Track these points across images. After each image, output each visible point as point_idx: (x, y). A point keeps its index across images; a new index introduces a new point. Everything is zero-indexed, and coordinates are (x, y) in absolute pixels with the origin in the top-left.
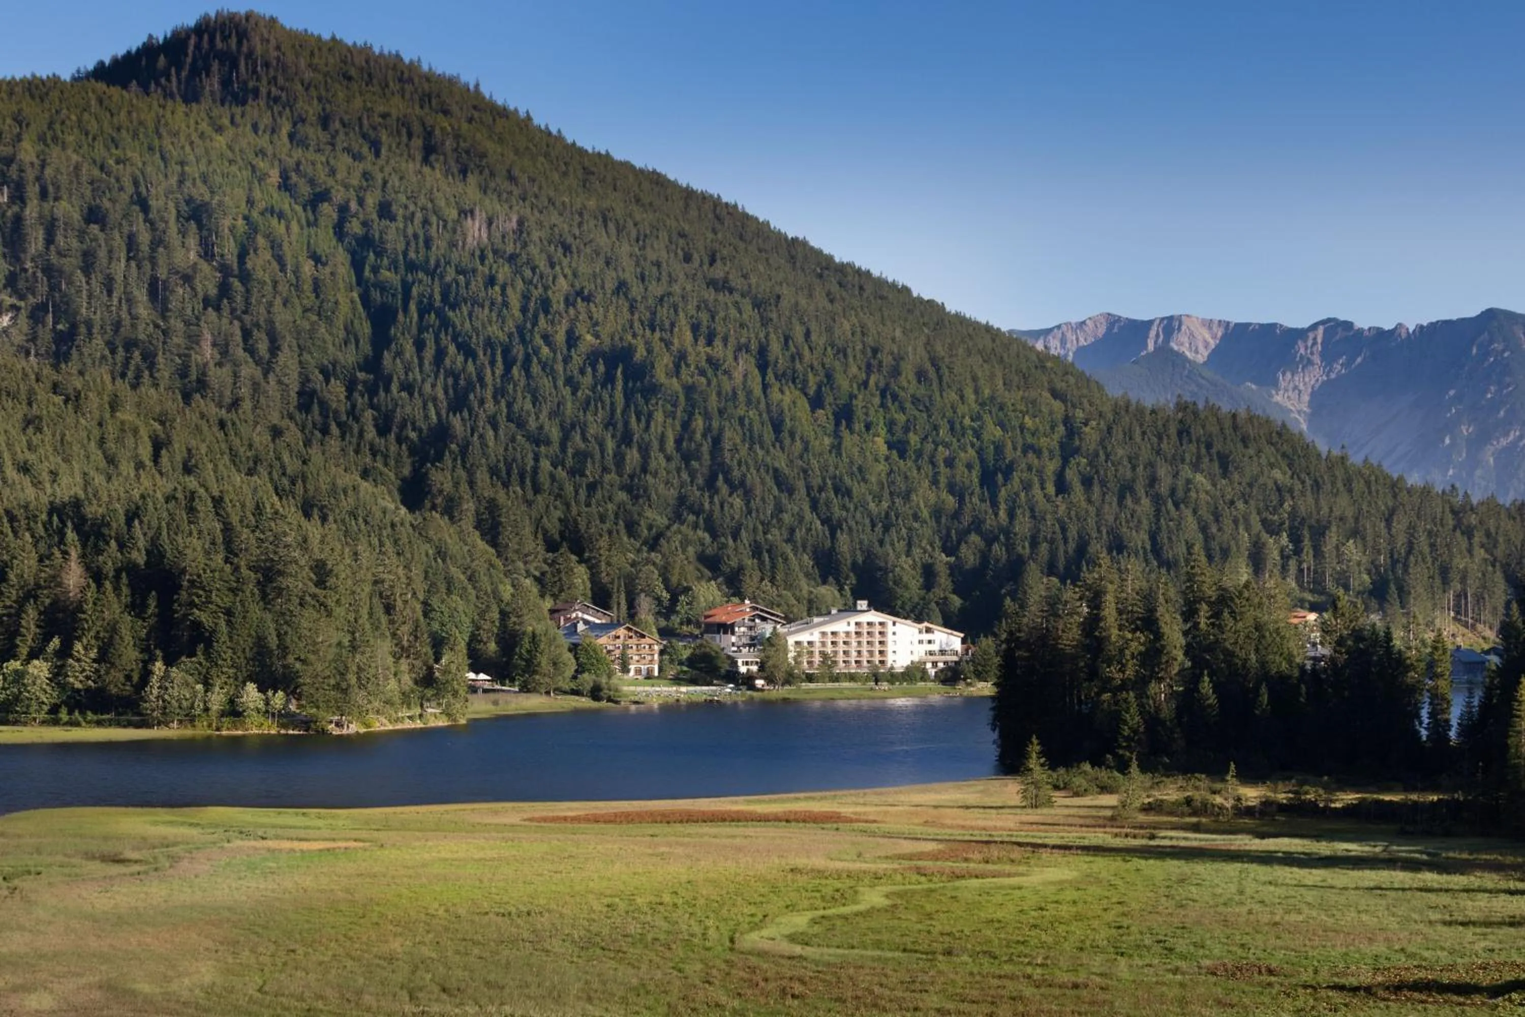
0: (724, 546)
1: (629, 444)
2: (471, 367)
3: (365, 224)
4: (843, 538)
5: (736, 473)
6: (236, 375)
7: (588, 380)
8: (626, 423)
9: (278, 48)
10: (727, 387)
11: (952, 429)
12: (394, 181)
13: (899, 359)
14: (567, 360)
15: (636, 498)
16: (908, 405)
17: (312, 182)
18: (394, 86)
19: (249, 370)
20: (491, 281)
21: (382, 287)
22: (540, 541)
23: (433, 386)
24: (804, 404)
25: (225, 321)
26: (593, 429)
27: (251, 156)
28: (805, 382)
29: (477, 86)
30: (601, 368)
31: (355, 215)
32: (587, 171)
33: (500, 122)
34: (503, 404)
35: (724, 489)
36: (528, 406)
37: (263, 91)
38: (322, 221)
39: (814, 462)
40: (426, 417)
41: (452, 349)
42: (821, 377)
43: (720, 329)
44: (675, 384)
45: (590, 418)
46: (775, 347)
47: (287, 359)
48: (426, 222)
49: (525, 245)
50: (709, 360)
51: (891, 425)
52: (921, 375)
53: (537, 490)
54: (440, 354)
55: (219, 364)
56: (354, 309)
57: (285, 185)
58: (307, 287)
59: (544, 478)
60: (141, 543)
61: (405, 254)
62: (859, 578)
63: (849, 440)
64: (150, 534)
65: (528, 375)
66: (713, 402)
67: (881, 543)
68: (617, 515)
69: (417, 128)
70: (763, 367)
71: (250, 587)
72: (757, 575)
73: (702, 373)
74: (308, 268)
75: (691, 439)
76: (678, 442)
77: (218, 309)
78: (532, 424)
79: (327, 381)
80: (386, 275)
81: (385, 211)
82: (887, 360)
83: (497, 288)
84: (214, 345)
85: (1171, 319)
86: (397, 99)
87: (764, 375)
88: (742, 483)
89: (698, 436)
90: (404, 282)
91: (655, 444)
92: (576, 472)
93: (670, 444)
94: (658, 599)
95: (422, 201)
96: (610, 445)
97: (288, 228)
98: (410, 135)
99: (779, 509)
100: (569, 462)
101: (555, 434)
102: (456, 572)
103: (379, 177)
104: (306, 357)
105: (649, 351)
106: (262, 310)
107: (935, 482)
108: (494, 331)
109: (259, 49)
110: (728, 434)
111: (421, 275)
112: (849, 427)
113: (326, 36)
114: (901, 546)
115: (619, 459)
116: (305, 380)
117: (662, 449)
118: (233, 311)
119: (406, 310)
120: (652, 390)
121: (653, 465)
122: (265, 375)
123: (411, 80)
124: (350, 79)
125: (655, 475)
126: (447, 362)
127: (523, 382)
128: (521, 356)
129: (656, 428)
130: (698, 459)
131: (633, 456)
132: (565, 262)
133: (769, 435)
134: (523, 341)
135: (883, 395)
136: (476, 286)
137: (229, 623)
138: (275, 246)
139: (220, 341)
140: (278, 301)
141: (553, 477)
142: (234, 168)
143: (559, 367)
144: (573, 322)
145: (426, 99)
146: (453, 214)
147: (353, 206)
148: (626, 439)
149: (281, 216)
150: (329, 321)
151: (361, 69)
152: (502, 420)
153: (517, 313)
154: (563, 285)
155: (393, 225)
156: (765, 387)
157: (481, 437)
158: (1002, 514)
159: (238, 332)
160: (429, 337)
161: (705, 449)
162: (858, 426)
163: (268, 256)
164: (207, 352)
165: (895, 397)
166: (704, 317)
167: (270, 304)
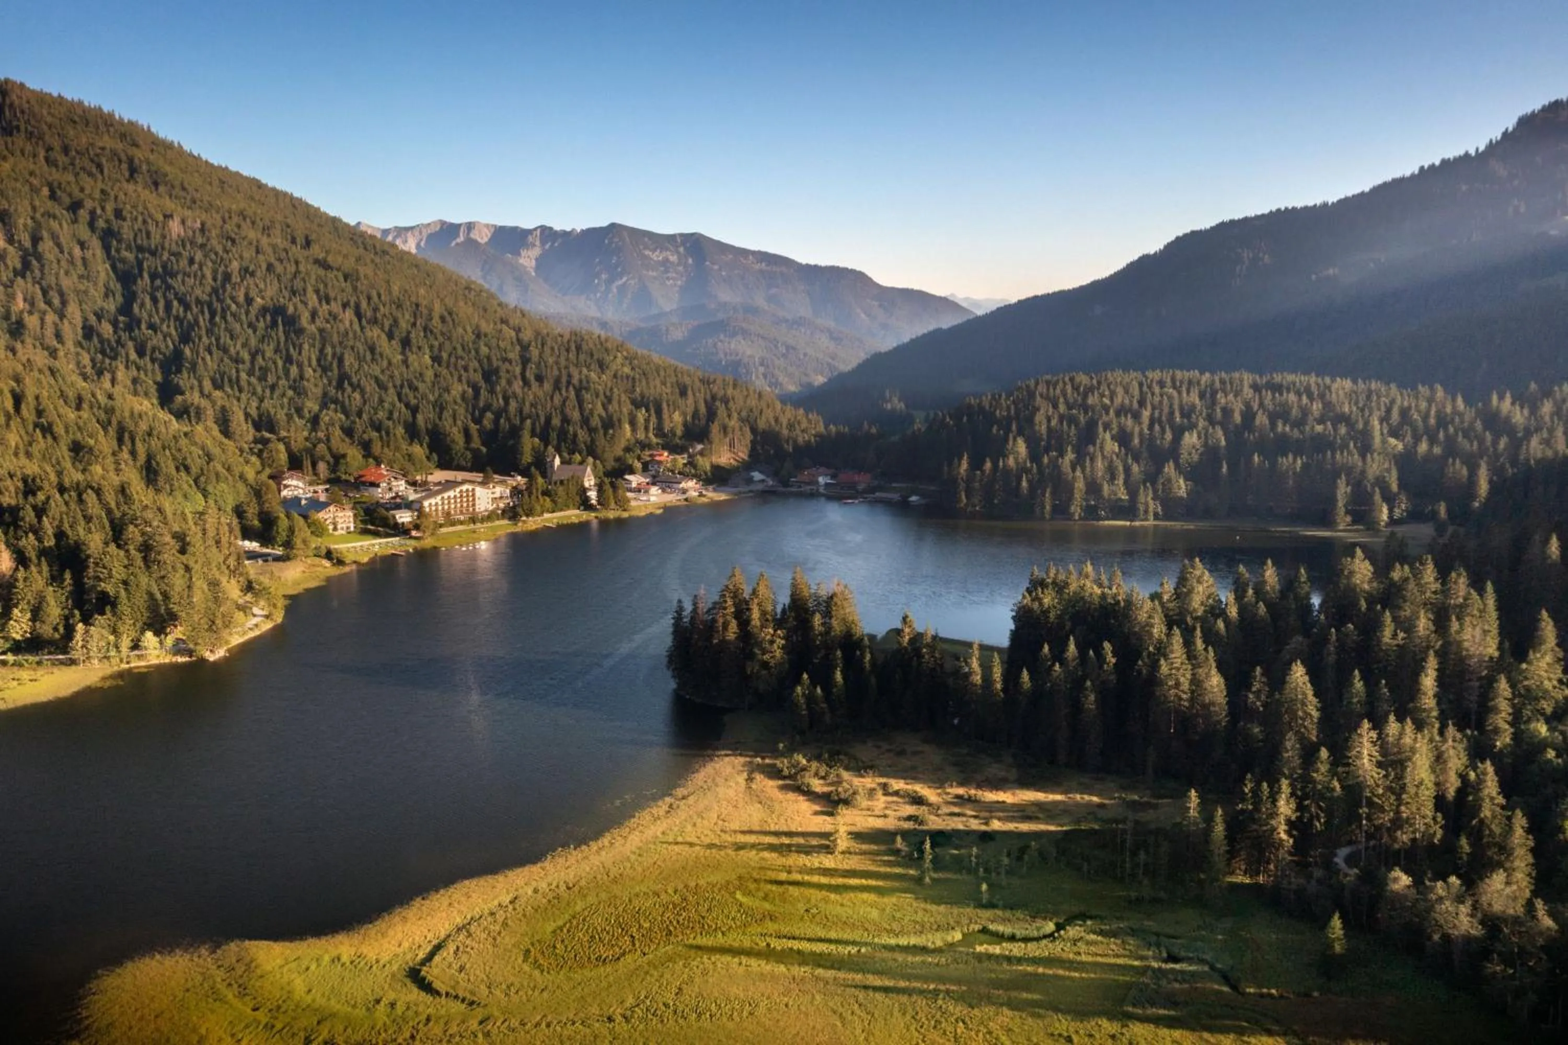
0: (354, 422)
1: (291, 363)
2: (189, 316)
3: (107, 221)
4: (420, 417)
5: (355, 380)
6: (42, 320)
7: (261, 324)
8: (287, 350)
9: (28, 102)
10: (342, 329)
11: (463, 349)
12: (122, 196)
13: (431, 311)
14: (247, 313)
15: (299, 394)
16: (438, 336)
17: (70, 195)
18: (102, 128)
19: (51, 318)
20: (191, 261)
21: (123, 261)
22: (250, 425)
23: (168, 326)
24: (384, 336)
25: (29, 285)
26: (269, 354)
27: (28, 177)
28: (383, 325)
29: (149, 127)
30: (268, 318)
31: (101, 217)
32: (222, 182)
33: (169, 152)
34: (213, 339)
35: (349, 389)
36: (228, 341)
37: (22, 128)
38: (81, 220)
39: (396, 373)
40: (167, 347)
41: (175, 303)
42: (391, 321)
43: (332, 295)
44: (312, 328)
45: (266, 348)
46: (364, 305)
47: (73, 310)
48: (145, 222)
49: (208, 240)
50: (330, 313)
51: (431, 347)
52: (443, 319)
53: (240, 391)
54: (168, 307)
55: (30, 313)
56: (108, 274)
57: (53, 196)
58: (79, 263)
59: (243, 383)
60: (50, 532)
61: (135, 240)
62: (430, 438)
63: (412, 358)
64: (56, 523)
65: (226, 322)
66: (335, 339)
67: (440, 419)
68: (289, 404)
69: (124, 158)
70: (359, 315)
71: (139, 562)
72: (380, 444)
73: (328, 322)
74: (77, 251)
75: (325, 360)
76: (319, 360)
77: (24, 277)
78: (232, 351)
79: (100, 322)
80: (126, 254)
81: (118, 214)
82: (425, 312)
83: (196, 266)
84: (25, 300)
85: (470, 223)
86: (106, 137)
87: (360, 320)
88: (359, 386)
89: (329, 358)
90: (137, 257)
91: (306, 363)
92: (262, 379)
93: (314, 363)
94: (328, 463)
95: (140, 209)
96: (280, 363)
97: (60, 225)
98: (120, 161)
99: (381, 401)
100: (257, 373)
101: (246, 356)
102: (219, 468)
103: (112, 194)
104: (84, 306)
105: (296, 309)
106: (53, 279)
107: (460, 380)
108: (198, 292)
109: (17, 102)
110: (346, 356)
111: (147, 255)
112: (410, 350)
113: (55, 94)
114: (450, 420)
115: (287, 373)
116: (85, 320)
117: (310, 365)
118: (34, 278)
119: (141, 276)
120: (300, 331)
121: (307, 376)
122: (61, 319)
123: (112, 125)
124: (75, 122)
125: (308, 380)
126: (174, 312)
127: (223, 326)
128: (219, 309)
129: (305, 353)
130: (331, 371)
131: (294, 370)
132: (234, 250)
133: (369, 357)
134: (218, 300)
135: (425, 331)
136: (184, 263)
137: (126, 590)
138: (55, 238)
139: (29, 297)
140: (62, 272)
141: (249, 383)
142: (18, 185)
143: (243, 317)
144: (248, 288)
145: (123, 136)
146: (160, 218)
147: (99, 211)
148: (289, 360)
149: (55, 217)
150: (95, 284)
151: (80, 117)
152: (214, 349)
153: (210, 280)
154: (235, 265)
155: (125, 224)
156: (362, 328)
157: (203, 359)
158: (501, 401)
159: (39, 292)
160: (159, 295)
161: (335, 365)
162: (414, 349)
163: (51, 243)
164: (20, 304)
165: (431, 332)
166: (322, 287)
167: (57, 274)
